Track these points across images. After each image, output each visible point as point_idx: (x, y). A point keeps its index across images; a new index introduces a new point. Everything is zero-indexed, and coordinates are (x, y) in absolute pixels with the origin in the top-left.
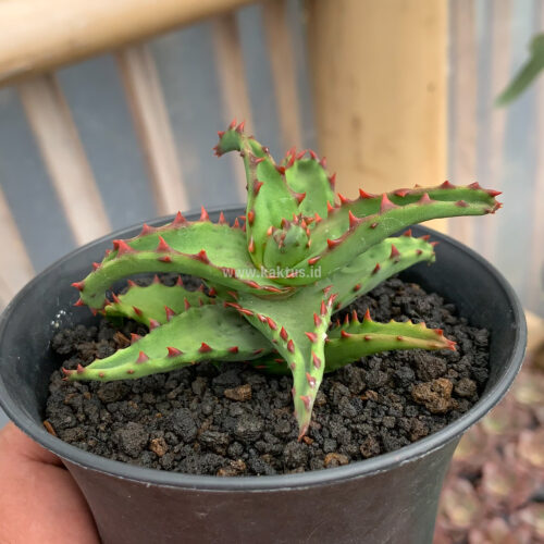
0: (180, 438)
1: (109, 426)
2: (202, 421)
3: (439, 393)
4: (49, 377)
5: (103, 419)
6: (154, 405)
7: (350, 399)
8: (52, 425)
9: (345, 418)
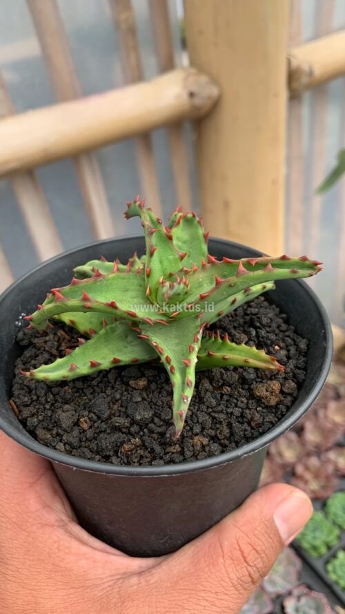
0: (99, 418)
1: (52, 405)
2: (114, 404)
3: (272, 392)
4: (14, 362)
5: (49, 400)
6: (82, 389)
7: (212, 393)
8: (15, 403)
9: (208, 407)
